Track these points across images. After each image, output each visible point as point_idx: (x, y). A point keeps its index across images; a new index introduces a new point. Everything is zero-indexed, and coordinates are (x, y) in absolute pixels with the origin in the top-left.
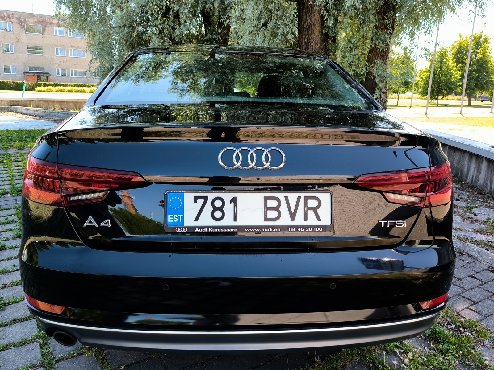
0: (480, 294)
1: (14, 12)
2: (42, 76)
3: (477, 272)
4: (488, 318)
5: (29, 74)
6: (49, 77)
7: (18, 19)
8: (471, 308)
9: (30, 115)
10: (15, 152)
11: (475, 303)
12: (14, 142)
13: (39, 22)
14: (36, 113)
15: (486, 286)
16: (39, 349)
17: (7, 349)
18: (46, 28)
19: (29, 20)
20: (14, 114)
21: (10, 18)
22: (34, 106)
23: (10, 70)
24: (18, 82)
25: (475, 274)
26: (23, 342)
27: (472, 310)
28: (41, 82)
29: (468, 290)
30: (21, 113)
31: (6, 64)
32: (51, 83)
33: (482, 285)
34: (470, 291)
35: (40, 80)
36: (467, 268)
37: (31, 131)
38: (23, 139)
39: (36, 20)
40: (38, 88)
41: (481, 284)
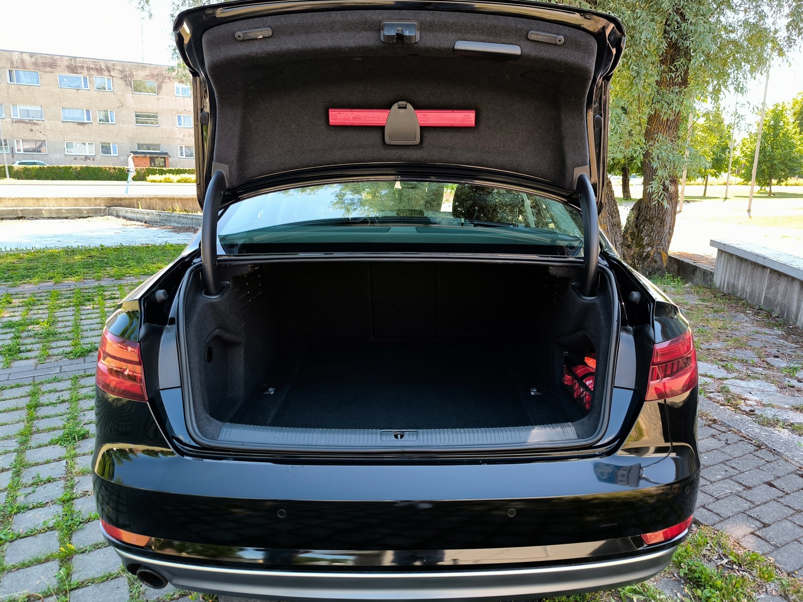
0: (777, 512)
1: (116, 62)
2: (157, 158)
3: (778, 477)
4: (782, 550)
5: (138, 155)
6: (168, 159)
7: (121, 72)
8: (757, 533)
9: (138, 220)
10: (112, 283)
11: (765, 525)
12: (111, 266)
13: (152, 76)
14: (147, 218)
15: (787, 500)
16: (127, 587)
17: (83, 587)
18: (163, 85)
19: (138, 73)
20: (114, 218)
21: (109, 71)
22: (144, 207)
23: (110, 149)
24: (121, 167)
25: (775, 480)
26: (105, 576)
27: (759, 537)
28: (155, 168)
29: (758, 506)
30: (125, 218)
31: (104, 141)
32: (170, 168)
33: (781, 497)
34: (762, 507)
35: (155, 163)
36: (764, 471)
37: (137, 249)
38: (125, 263)
39: (147, 72)
40: (151, 177)
41: (781, 495)
